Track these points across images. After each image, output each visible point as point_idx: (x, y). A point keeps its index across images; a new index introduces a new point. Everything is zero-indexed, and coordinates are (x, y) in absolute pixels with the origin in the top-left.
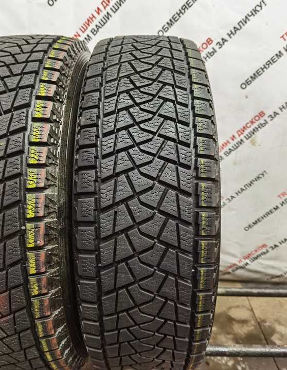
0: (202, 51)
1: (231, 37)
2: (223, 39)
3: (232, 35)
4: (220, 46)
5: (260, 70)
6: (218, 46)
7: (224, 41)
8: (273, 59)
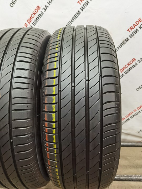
0: (36, 14)
1: (50, 5)
2: (45, 6)
3: (50, 3)
4: (45, 10)
5: (70, 23)
6: (44, 10)
7: (46, 7)
8: (75, 16)
